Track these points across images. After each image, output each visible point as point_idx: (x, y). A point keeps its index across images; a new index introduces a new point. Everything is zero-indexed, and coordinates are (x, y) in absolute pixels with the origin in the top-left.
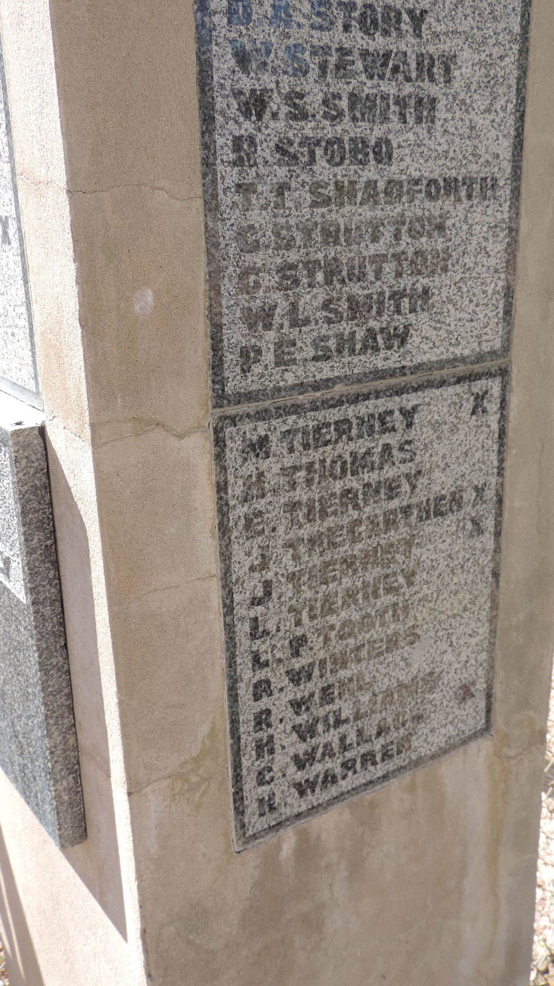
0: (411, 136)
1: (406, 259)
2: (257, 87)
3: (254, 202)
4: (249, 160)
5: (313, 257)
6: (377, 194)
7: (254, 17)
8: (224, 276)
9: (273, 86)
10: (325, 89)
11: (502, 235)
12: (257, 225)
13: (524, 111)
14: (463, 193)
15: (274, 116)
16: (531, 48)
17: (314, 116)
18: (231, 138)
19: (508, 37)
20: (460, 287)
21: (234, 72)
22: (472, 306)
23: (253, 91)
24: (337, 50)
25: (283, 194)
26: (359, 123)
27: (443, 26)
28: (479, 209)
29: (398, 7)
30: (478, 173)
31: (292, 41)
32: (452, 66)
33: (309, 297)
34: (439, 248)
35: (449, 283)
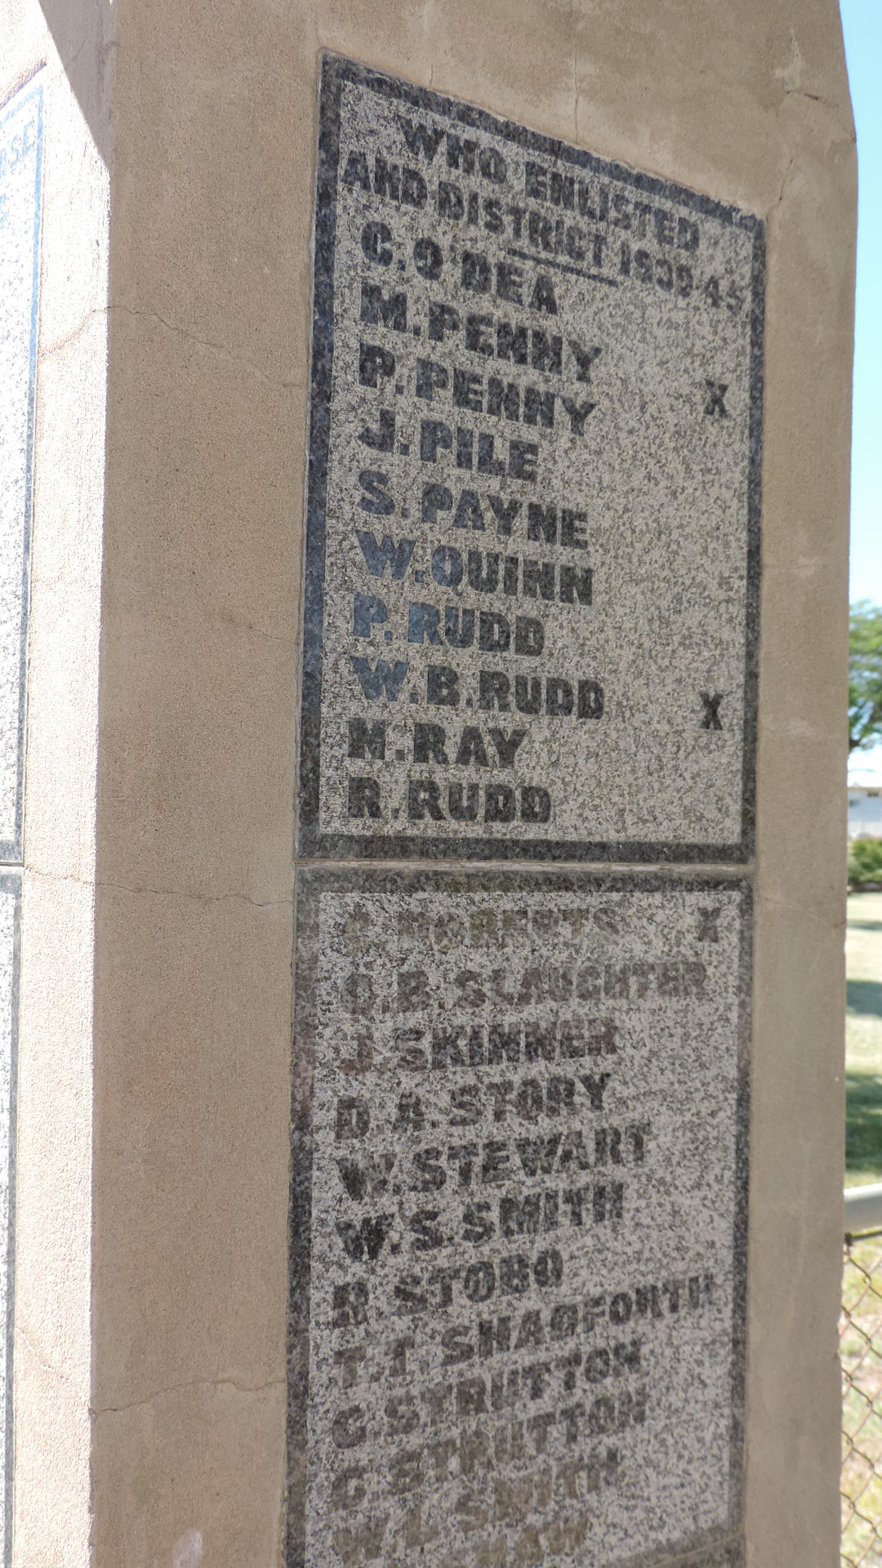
0: (589, 1241)
1: (582, 1414)
2: (373, 1215)
3: (360, 1372)
4: (356, 1314)
5: (444, 1436)
6: (540, 1329)
7: (373, 1124)
8: (310, 1489)
9: (395, 1209)
10: (468, 1200)
11: (723, 1352)
12: (363, 1406)
13: (747, 1177)
14: (665, 1305)
15: (395, 1249)
16: (754, 1094)
17: (451, 1239)
18: (332, 1289)
19: (721, 1086)
20: (664, 1440)
21: (340, 1200)
22: (682, 1465)
23: (366, 1222)
24: (486, 1146)
25: (403, 1354)
26: (516, 1237)
27: (632, 1088)
28: (688, 1324)
29: (569, 1076)
30: (685, 1273)
31: (423, 1146)
32: (645, 1137)
33: (437, 1496)
34: (631, 1389)
35: (646, 1436)
